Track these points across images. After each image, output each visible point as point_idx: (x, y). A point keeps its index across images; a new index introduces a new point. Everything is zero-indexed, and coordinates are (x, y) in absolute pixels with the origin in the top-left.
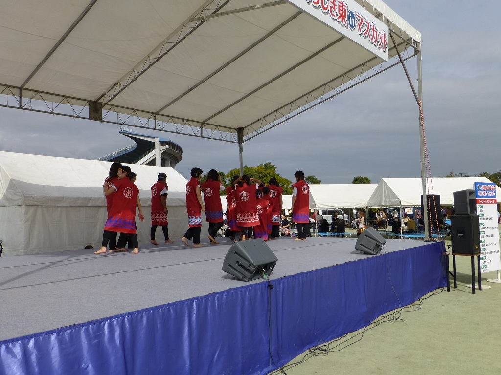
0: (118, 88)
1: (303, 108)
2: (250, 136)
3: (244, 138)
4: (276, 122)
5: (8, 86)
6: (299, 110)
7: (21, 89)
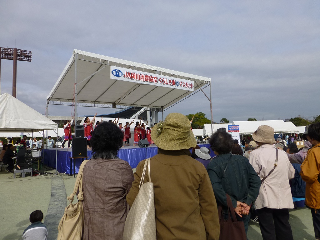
0: (120, 100)
1: (180, 100)
2: (165, 109)
3: (164, 110)
4: (173, 105)
5: (92, 101)
6: (179, 101)
7: (95, 101)
